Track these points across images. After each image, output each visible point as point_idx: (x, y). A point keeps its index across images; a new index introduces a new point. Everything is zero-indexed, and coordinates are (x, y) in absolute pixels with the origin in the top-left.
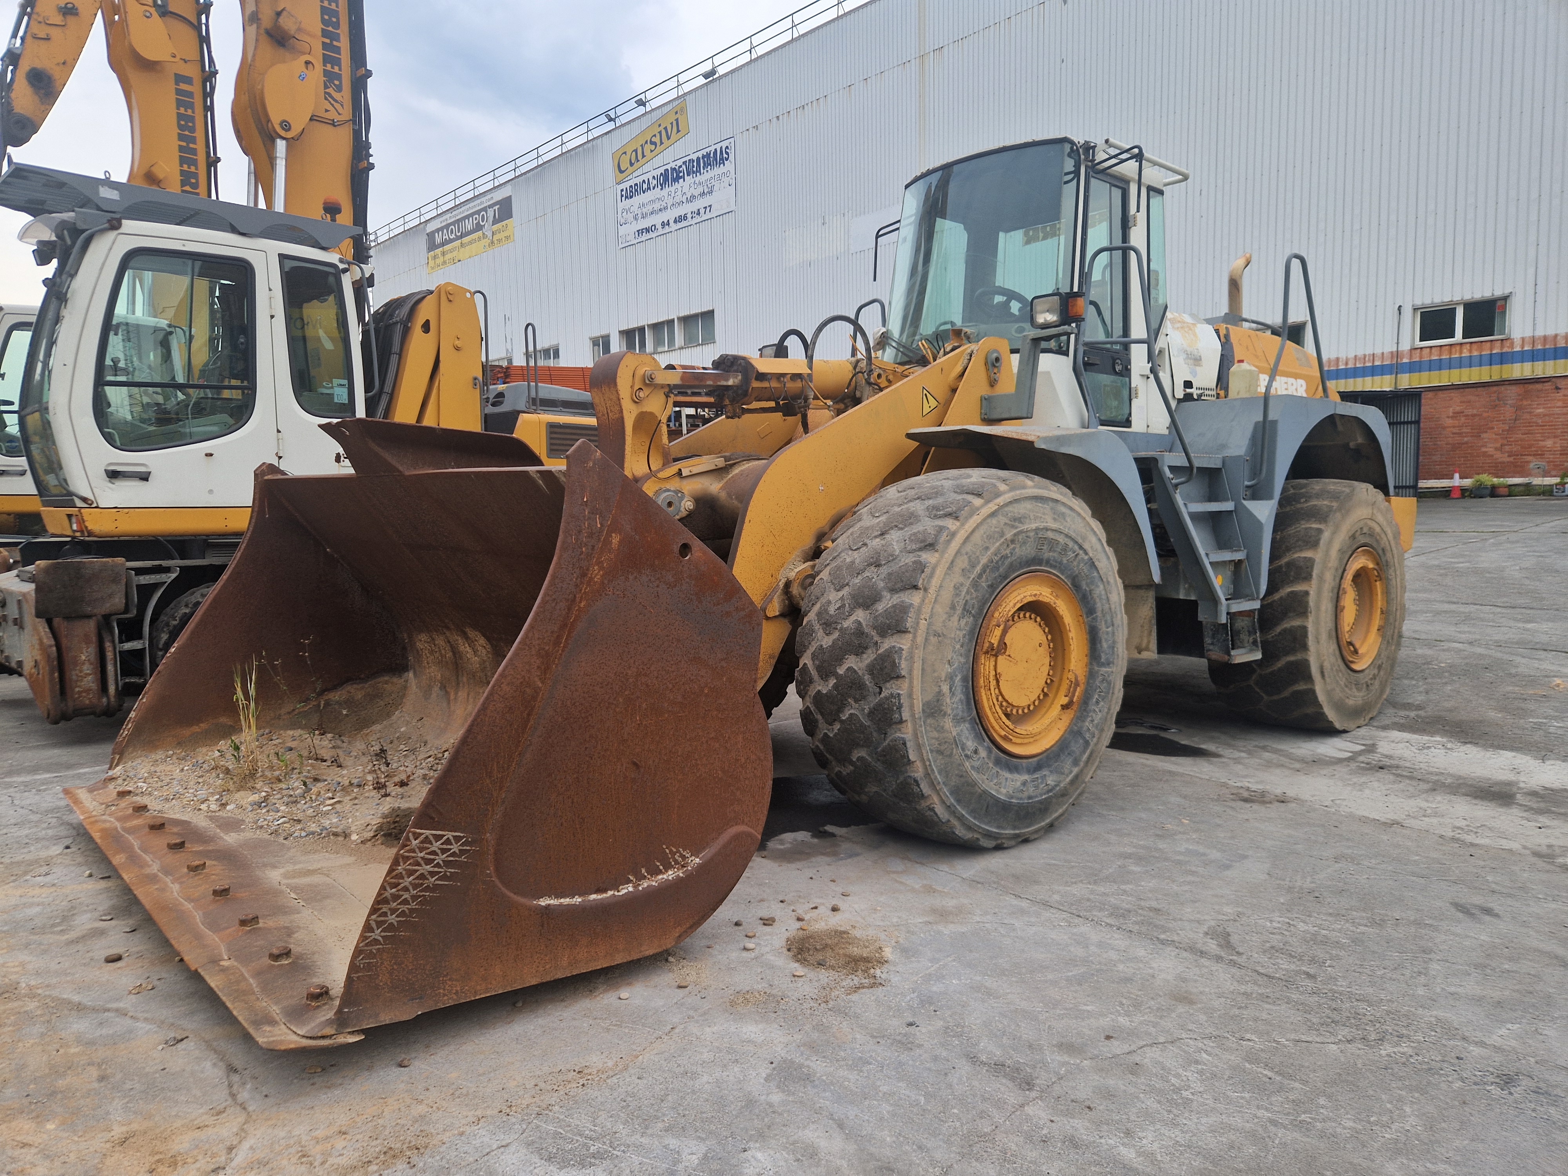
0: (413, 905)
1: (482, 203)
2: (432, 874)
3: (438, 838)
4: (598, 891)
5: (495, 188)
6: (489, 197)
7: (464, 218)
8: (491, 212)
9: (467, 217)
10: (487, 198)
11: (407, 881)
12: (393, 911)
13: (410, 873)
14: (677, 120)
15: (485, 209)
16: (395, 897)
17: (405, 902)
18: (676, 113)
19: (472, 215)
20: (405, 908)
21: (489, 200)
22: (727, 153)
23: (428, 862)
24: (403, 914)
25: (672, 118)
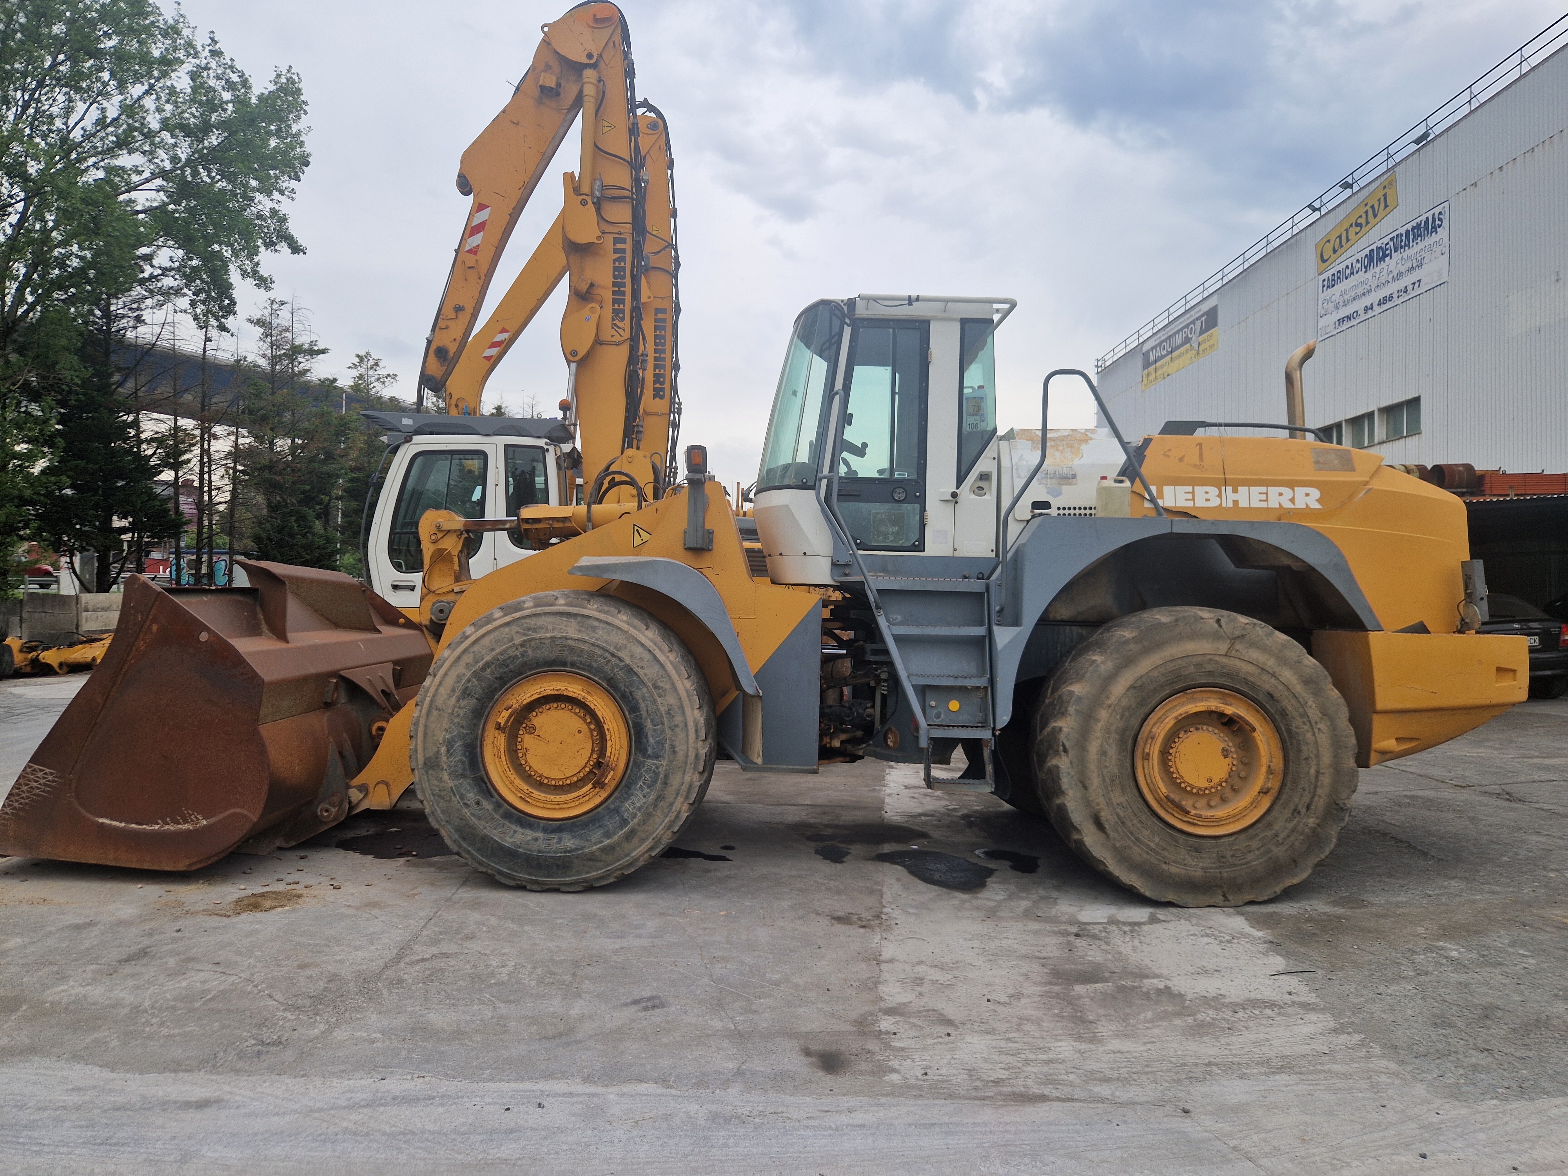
0: (27, 801)
1: (1191, 316)
2: (38, 788)
3: (41, 771)
4: (137, 823)
5: (1204, 299)
6: (1198, 309)
7: (1175, 334)
8: (1198, 324)
9: (1178, 332)
10: (1195, 311)
11: (25, 788)
12: (17, 801)
13: (26, 785)
14: (1385, 195)
15: (1193, 322)
16: (18, 795)
17: (23, 798)
18: (1385, 187)
19: (1182, 329)
20: (22, 801)
21: (1198, 312)
22: (1440, 220)
23: (36, 781)
24: (21, 803)
25: (1380, 194)
